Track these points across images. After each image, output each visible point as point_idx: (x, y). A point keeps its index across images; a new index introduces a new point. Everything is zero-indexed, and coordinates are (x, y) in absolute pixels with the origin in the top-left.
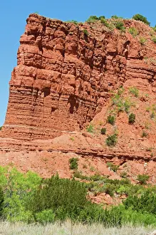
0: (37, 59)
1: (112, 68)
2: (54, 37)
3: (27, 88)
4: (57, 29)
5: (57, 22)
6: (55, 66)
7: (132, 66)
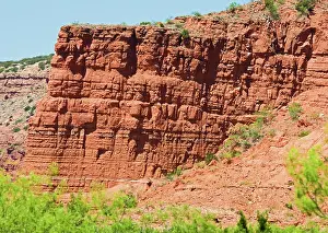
0: (67, 86)
1: (264, 77)
2: (105, 51)
3: (47, 126)
4: (112, 40)
5: (115, 30)
6: (104, 93)
7: (316, 67)
